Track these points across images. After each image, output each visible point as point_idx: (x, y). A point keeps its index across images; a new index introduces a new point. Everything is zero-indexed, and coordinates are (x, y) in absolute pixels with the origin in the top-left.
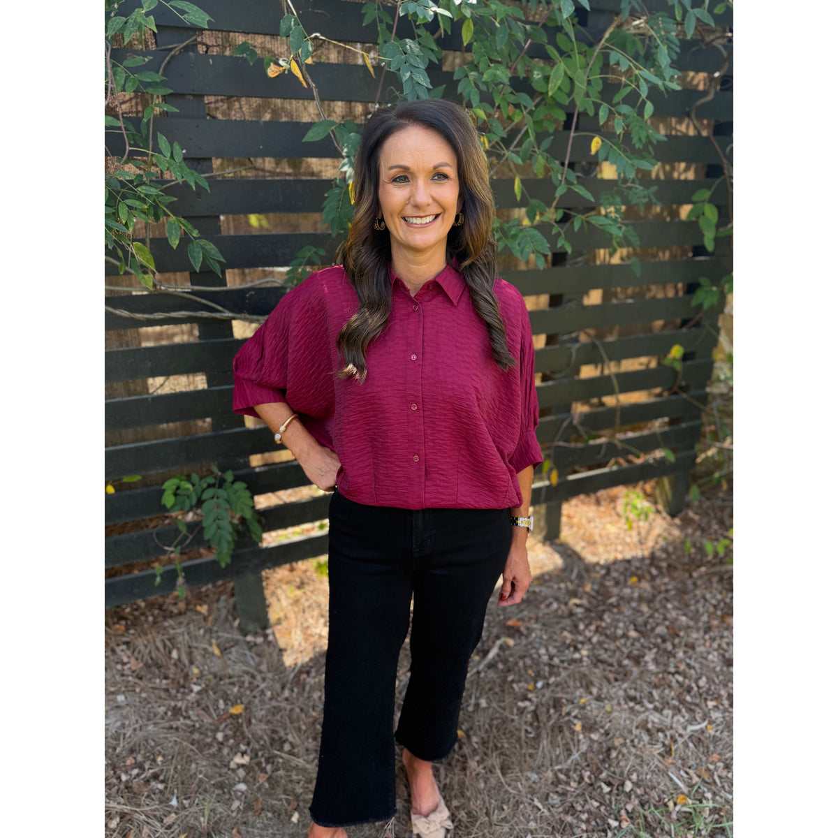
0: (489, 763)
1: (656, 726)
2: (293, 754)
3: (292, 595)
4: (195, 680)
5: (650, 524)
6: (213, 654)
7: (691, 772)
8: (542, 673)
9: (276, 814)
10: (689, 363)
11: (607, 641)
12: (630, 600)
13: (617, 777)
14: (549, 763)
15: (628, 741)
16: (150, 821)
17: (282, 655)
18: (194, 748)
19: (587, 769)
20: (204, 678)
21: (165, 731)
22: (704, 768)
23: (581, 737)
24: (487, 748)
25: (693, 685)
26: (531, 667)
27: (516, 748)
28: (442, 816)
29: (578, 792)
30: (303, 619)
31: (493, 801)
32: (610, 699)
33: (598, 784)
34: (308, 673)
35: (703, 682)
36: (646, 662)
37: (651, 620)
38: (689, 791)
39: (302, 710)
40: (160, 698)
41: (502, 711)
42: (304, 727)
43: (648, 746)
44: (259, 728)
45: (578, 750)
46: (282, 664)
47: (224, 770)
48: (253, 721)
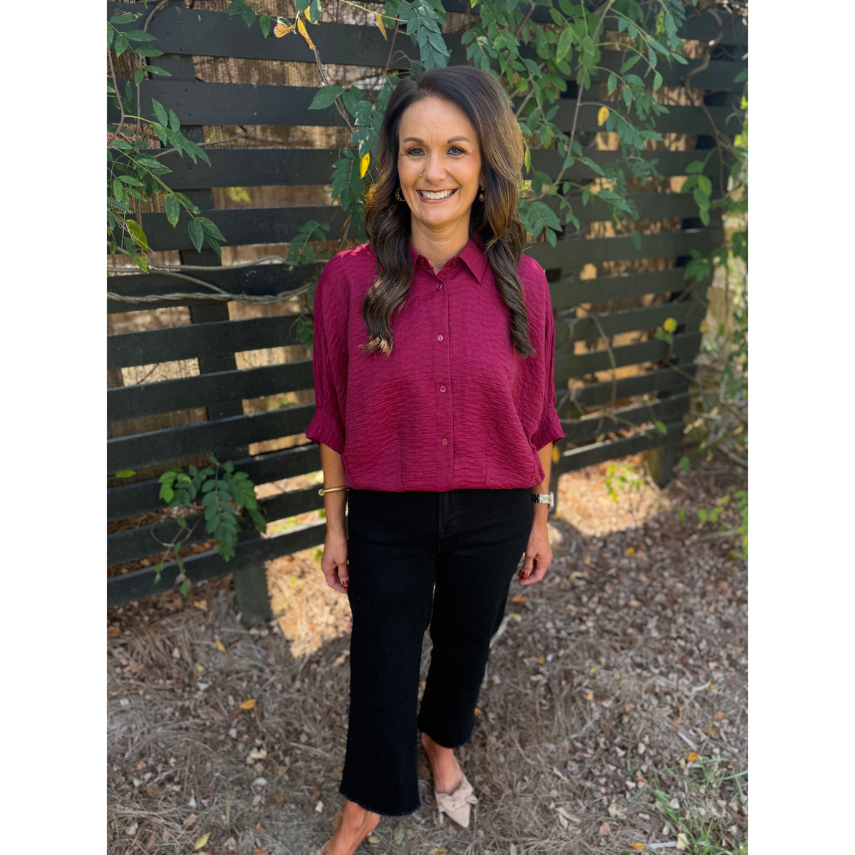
0: (507, 737)
1: (663, 689)
2: (311, 745)
3: (294, 586)
4: (200, 678)
5: (642, 496)
6: (217, 650)
7: (699, 730)
8: (550, 646)
9: (299, 805)
10: (680, 336)
11: (611, 611)
12: (628, 570)
13: (630, 740)
14: (565, 733)
15: (638, 706)
16: (169, 824)
17: (289, 647)
18: (207, 746)
19: (601, 735)
20: (210, 675)
21: (175, 732)
22: (711, 725)
23: (593, 705)
24: (505, 723)
25: (695, 648)
26: (539, 641)
27: (531, 721)
28: (468, 790)
29: (595, 758)
30: (307, 609)
31: (514, 774)
32: (618, 667)
33: (613, 749)
34: (318, 662)
36: (649, 630)
37: (650, 589)
38: (699, 749)
39: (315, 700)
40: (166, 699)
41: (516, 686)
42: (319, 717)
43: (658, 709)
44: (273, 721)
45: (591, 718)
46: (291, 656)
47: (241, 766)
48: (266, 715)
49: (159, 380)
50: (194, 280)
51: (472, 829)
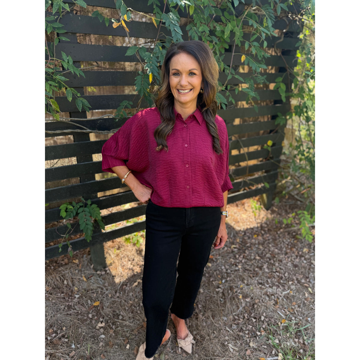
0: (206, 315)
1: (271, 293)
2: (124, 320)
3: (116, 253)
4: (76, 293)
5: (259, 214)
6: (83, 281)
7: (286, 310)
8: (224, 276)
9: (119, 346)
10: (274, 147)
11: (248, 261)
12: (255, 244)
13: (258, 315)
14: (231, 312)
15: (261, 300)
16: (63, 355)
17: (114, 279)
18: (79, 322)
19: (246, 313)
20: (80, 291)
21: (65, 316)
22: (291, 308)
23: (242, 300)
24: (206, 309)
25: (283, 276)
26: (219, 274)
27: (217, 308)
28: (191, 337)
29: (243, 323)
30: (121, 262)
31: (210, 330)
32: (252, 285)
33: (251, 319)
34: (126, 285)
35: (286, 275)
36: (264, 269)
37: (264, 252)
38: (286, 318)
39: (125, 301)
40: (61, 302)
41: (210, 293)
42: (127, 308)
43: (269, 302)
44: (107, 310)
45: (241, 306)
46: (115, 282)
47: (94, 330)
48: (104, 308)
49: (60, 166)
50: (76, 124)
51: (193, 354)
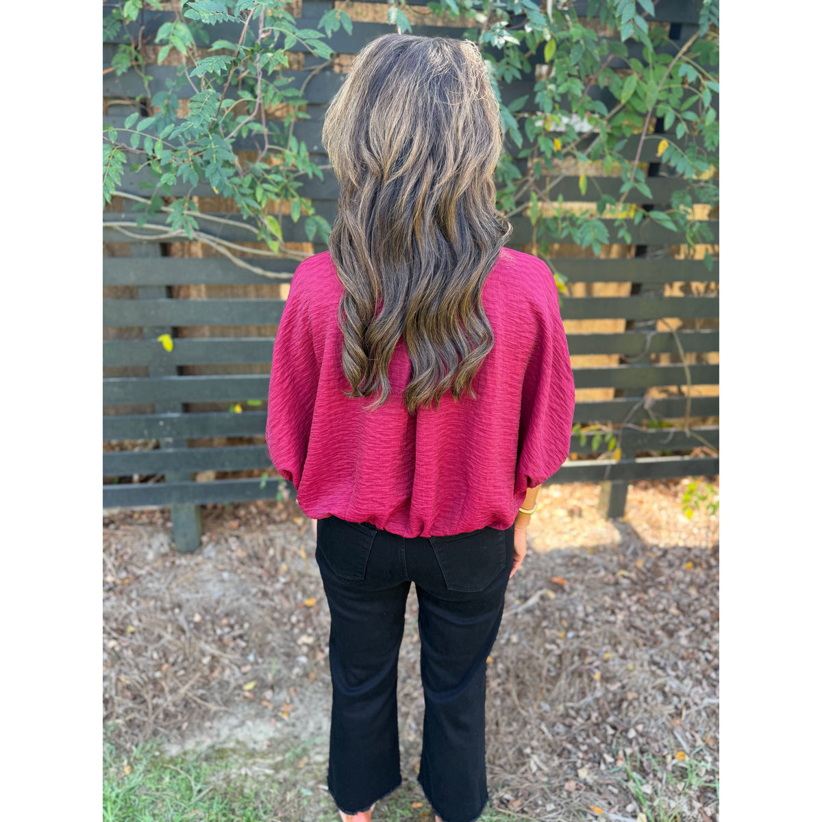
0: (508, 686)
1: (673, 690)
4: (283, 574)
6: (300, 557)
7: (697, 736)
8: (575, 626)
11: (646, 612)
12: (680, 582)
13: (623, 723)
14: (563, 699)
18: (273, 623)
19: (597, 711)
20: (290, 573)
21: (254, 606)
22: (711, 735)
23: (598, 685)
24: (510, 676)
27: (535, 681)
29: (583, 727)
32: (634, 659)
33: (604, 725)
36: (679, 637)
37: (696, 603)
38: (690, 751)
40: (254, 581)
41: (530, 649)
43: (660, 706)
45: (592, 695)
47: (292, 644)
